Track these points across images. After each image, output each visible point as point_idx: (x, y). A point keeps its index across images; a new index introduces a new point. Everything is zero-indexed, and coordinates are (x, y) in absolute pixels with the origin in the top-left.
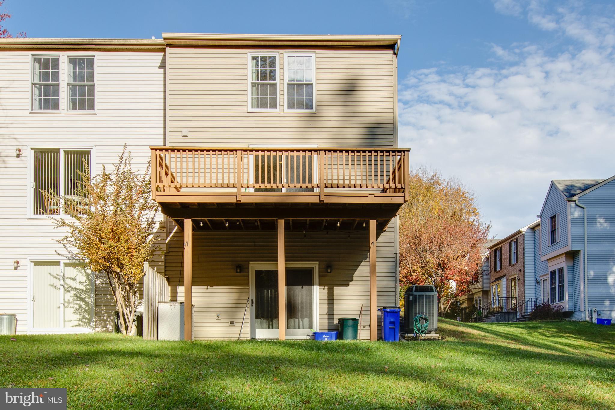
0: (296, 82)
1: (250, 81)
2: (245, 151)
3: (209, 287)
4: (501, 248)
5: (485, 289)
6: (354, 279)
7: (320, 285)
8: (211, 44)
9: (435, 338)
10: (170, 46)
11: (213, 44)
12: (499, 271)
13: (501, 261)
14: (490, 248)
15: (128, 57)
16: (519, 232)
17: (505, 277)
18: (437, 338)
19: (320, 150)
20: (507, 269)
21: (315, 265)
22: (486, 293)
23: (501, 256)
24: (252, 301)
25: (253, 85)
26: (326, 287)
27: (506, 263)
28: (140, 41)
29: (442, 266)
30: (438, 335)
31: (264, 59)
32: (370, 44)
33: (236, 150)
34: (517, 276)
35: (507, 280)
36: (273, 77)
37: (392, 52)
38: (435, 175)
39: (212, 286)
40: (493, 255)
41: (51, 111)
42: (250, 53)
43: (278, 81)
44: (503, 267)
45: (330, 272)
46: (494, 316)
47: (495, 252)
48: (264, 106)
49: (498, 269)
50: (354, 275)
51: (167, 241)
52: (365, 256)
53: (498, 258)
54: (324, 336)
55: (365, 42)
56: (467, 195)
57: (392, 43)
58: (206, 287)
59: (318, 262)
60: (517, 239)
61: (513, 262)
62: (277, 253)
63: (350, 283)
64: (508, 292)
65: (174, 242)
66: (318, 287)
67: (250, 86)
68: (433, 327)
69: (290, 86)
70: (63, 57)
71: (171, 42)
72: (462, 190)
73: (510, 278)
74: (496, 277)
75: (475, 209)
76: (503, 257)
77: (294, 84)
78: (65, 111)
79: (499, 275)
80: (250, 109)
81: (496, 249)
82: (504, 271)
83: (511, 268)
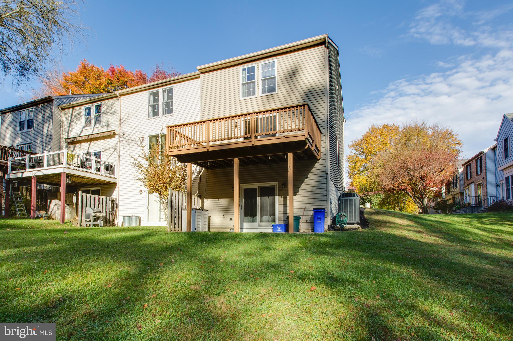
0: (266, 78)
1: (241, 82)
2: (211, 121)
3: (219, 199)
4: (470, 164)
5: (462, 191)
6: (300, 191)
7: (279, 196)
8: (221, 67)
9: (356, 228)
10: (202, 73)
11: (223, 67)
12: (470, 179)
13: (471, 172)
14: (463, 165)
15: (187, 84)
16: (482, 153)
17: (474, 183)
18: (358, 228)
19: (251, 113)
20: (475, 178)
21: (276, 184)
22: (462, 194)
23: (470, 169)
24: (242, 206)
25: (243, 84)
26: (283, 197)
27: (474, 174)
28: (191, 74)
29: (422, 178)
30: (359, 226)
31: (249, 69)
32: (309, 44)
33: (206, 121)
34: (481, 182)
35: (475, 185)
36: (253, 78)
37: (324, 46)
38: (424, 123)
39: (220, 198)
40: (465, 169)
41: (156, 117)
42: (241, 68)
43: (256, 80)
44: (472, 177)
45: (284, 188)
46: (463, 209)
47: (467, 167)
48: (249, 95)
49: (469, 178)
50: (300, 189)
51: (200, 176)
52: (306, 177)
53: (469, 171)
54: (278, 227)
55: (305, 44)
56: (452, 133)
57: (323, 40)
58: (218, 199)
59: (278, 182)
60: (481, 158)
61: (479, 173)
62: (234, 180)
63: (297, 194)
64: (476, 193)
65: (203, 176)
66: (278, 197)
67: (241, 86)
68: (355, 220)
69: (264, 81)
70: (161, 90)
71: (202, 71)
72: (449, 130)
73: (477, 183)
74: (468, 183)
75: (459, 141)
76: (472, 170)
77: (265, 80)
78: (161, 116)
79: (470, 182)
80: (241, 98)
81: (467, 165)
82: (473, 179)
83: (477, 177)
